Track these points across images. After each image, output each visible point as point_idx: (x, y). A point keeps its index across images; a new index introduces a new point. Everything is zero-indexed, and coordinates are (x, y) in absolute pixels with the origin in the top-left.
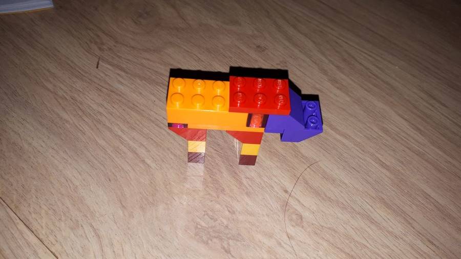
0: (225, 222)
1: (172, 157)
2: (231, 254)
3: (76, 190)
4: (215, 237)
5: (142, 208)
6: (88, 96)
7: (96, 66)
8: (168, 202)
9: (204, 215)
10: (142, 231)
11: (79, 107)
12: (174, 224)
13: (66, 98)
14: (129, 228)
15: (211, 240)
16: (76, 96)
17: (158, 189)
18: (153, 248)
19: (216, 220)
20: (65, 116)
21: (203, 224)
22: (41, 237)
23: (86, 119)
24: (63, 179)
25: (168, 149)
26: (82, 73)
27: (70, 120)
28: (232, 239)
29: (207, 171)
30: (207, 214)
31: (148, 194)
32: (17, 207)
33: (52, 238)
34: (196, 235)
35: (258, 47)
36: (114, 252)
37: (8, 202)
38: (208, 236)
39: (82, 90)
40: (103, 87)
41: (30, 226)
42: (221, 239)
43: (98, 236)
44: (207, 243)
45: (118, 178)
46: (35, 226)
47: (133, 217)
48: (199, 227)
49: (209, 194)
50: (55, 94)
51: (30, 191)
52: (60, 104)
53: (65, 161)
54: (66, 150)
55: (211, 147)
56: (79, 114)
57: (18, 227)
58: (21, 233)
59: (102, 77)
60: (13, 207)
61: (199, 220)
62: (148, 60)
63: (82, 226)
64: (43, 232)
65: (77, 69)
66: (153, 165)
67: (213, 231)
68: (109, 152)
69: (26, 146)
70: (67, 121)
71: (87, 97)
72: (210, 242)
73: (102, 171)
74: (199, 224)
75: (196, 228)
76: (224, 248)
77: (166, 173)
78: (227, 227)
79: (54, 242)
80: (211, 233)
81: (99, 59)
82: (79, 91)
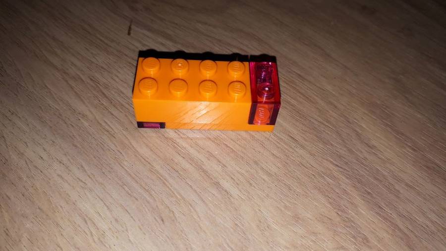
1: (265, 177)
3: (101, 239)
6: (118, 77)
7: (127, 32)
11: (104, 94)
13: (82, 80)
16: (97, 75)
17: (250, 237)
20: (81, 107)
23: (115, 112)
24: (78, 217)
25: (256, 163)
26: (106, 41)
27: (88, 113)
29: (330, 203)
39: (105, 67)
45: (177, 215)
50: (65, 73)
51: (20, 241)
52: (72, 88)
53: (81, 184)
54: (84, 164)
55: (327, 160)
56: (103, 104)
62: (206, 24)
65: (98, 36)
66: (234, 191)
68: (158, 167)
69: (14, 157)
70: (84, 116)
71: (116, 78)
73: (148, 202)
77: (259, 206)
81: (131, 21)
82: (102, 67)
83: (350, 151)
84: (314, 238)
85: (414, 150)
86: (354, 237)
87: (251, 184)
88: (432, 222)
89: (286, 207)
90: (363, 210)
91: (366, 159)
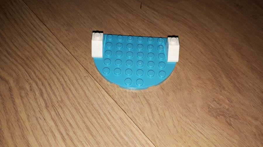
0: (227, 107)
1: (190, 64)
2: (232, 126)
4: (221, 115)
5: (174, 91)
6: (137, 24)
7: (140, 7)
8: (190, 90)
9: (213, 101)
10: (175, 105)
11: (132, 30)
12: (195, 104)
13: (124, 24)
14: (167, 102)
15: (219, 116)
16: (130, 23)
17: (183, 81)
18: (182, 115)
19: (221, 105)
20: (124, 33)
21: (213, 106)
22: (116, 100)
25: (187, 59)
26: (132, 10)
28: (232, 118)
29: (213, 75)
30: (215, 101)
31: (177, 83)
32: (100, 81)
33: (121, 101)
34: (209, 112)
35: (238, 5)
36: (159, 114)
37: (95, 78)
38: (217, 114)
39: (132, 20)
40: (145, 20)
41: (109, 93)
42: (225, 117)
43: (149, 104)
44: (216, 118)
46: (112, 93)
47: (169, 96)
48: (210, 107)
49: (215, 89)
50: (118, 21)
52: (121, 26)
55: (213, 61)
56: (132, 33)
57: (102, 92)
58: (104, 96)
59: (144, 14)
60: (98, 81)
61: (210, 103)
62: (170, 6)
63: (139, 96)
64: (117, 97)
65: (129, 8)
67: (220, 111)
71: (136, 24)
72: (218, 117)
74: (211, 106)
75: (209, 108)
76: (227, 122)
77: (187, 73)
78: (228, 110)
79: (123, 104)
80: (219, 112)
81: (141, 3)
82: (131, 20)
83: (223, 59)
84: (205, 85)
85: (248, 62)
86: (220, 86)
87: (184, 66)
88: (250, 86)
89: (196, 74)
90: (225, 79)
91: (228, 63)
